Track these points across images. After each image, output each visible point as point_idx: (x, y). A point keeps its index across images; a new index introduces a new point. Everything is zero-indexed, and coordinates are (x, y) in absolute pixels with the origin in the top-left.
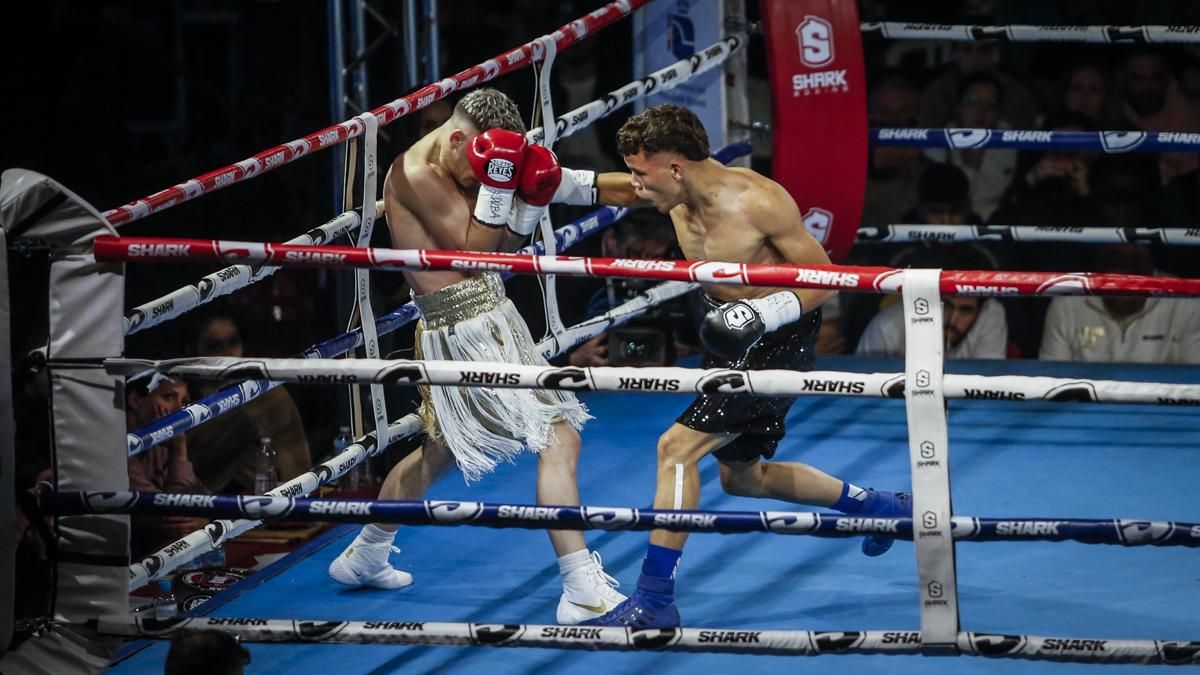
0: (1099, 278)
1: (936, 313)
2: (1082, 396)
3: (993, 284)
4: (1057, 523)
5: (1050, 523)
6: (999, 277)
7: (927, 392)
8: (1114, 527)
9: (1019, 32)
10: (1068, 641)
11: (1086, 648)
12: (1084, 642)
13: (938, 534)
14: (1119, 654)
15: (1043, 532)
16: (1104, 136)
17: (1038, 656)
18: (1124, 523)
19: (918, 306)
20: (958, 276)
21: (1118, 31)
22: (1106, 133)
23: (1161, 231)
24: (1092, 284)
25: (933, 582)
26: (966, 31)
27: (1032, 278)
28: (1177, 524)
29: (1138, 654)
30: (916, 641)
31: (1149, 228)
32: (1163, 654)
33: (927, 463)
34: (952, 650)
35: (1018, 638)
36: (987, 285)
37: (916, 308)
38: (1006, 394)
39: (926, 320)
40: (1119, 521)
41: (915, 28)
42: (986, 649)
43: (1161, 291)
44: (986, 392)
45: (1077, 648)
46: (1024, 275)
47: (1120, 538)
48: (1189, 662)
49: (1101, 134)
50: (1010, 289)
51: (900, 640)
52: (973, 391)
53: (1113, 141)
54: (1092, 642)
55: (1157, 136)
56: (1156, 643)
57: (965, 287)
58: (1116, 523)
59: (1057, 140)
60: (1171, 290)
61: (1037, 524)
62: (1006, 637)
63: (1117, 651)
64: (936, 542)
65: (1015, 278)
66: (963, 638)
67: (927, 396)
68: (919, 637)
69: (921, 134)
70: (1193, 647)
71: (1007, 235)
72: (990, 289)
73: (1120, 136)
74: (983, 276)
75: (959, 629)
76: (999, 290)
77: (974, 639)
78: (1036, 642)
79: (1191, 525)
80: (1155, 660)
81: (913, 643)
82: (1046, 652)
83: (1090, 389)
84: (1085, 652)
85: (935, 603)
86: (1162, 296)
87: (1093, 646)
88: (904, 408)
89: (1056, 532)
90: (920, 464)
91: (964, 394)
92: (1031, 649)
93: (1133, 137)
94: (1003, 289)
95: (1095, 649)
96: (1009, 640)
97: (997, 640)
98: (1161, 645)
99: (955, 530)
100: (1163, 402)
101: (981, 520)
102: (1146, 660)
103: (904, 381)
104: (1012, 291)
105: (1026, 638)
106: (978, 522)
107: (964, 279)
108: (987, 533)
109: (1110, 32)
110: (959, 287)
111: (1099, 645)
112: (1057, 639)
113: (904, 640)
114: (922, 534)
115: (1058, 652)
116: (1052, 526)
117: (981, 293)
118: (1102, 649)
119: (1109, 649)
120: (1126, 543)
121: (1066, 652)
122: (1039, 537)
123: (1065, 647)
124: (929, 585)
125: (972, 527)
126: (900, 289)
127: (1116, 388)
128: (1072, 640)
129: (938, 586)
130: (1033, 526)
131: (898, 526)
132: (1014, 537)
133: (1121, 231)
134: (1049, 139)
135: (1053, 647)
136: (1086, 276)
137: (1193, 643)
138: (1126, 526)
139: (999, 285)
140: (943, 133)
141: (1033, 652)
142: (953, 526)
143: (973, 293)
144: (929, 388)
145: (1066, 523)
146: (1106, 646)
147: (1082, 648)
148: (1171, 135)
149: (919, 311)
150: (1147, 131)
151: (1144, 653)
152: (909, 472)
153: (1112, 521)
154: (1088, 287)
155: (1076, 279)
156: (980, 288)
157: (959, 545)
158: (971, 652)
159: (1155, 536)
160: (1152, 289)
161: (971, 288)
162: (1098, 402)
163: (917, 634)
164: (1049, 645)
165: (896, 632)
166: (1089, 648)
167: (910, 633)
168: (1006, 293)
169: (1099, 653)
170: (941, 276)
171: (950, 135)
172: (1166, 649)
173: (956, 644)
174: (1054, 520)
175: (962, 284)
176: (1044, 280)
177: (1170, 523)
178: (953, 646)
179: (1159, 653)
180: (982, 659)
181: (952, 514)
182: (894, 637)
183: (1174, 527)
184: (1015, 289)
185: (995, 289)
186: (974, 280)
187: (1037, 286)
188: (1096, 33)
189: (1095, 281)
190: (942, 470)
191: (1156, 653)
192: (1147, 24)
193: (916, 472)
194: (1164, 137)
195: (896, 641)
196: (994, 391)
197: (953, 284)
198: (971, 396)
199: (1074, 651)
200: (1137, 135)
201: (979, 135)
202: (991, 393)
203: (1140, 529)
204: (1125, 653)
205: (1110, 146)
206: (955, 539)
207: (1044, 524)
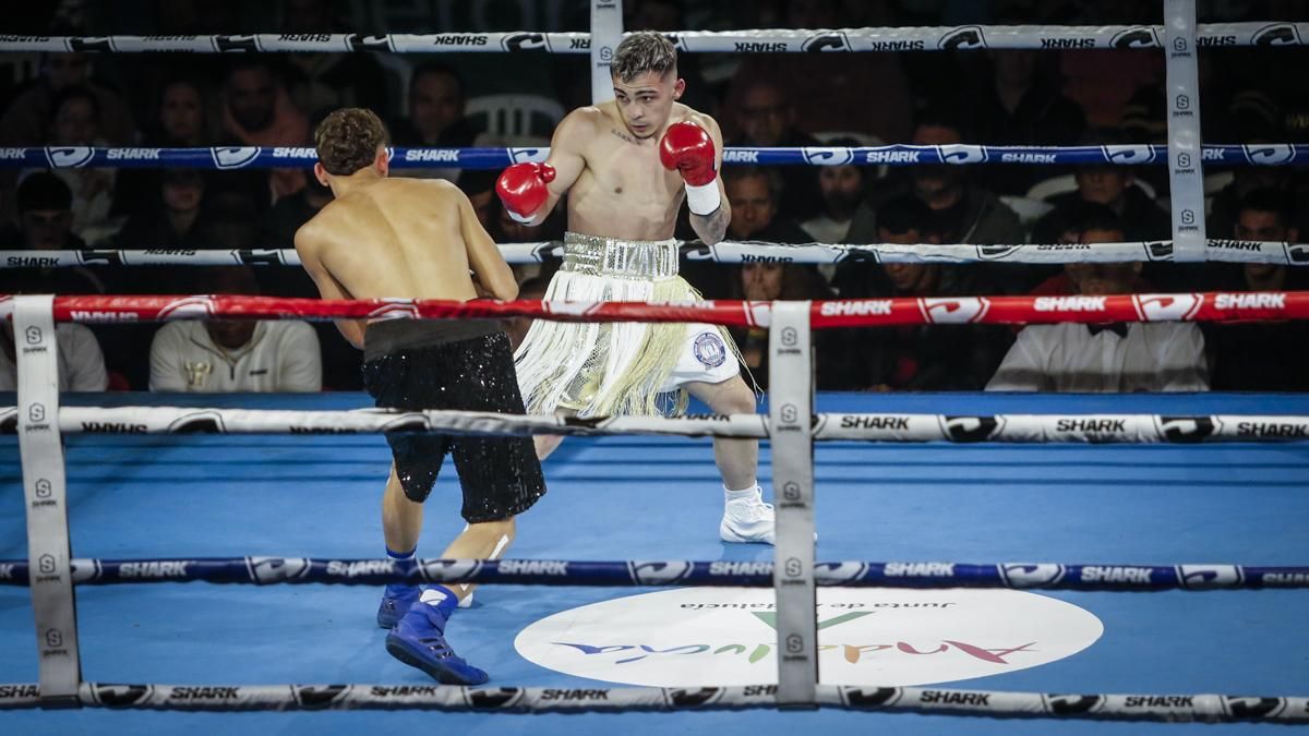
0: (224, 301)
1: (50, 342)
2: (208, 427)
3: (111, 310)
4: (184, 563)
5: (177, 564)
6: (117, 302)
7: (42, 427)
8: (245, 567)
9: (123, 43)
10: (197, 689)
11: (217, 696)
12: (215, 689)
13: (57, 578)
14: (253, 701)
15: (169, 573)
16: (216, 152)
17: (166, 706)
18: (256, 560)
19: (30, 334)
20: (72, 302)
21: (227, 40)
22: (218, 149)
23: (278, 251)
24: (217, 306)
25: (51, 630)
26: (65, 42)
27: (152, 303)
28: (313, 560)
29: (273, 700)
30: (34, 694)
31: (266, 249)
32: (299, 699)
33: (43, 503)
34: (74, 702)
35: (145, 688)
36: (104, 310)
37: (28, 337)
38: (127, 427)
39: (39, 350)
40: (250, 559)
41: (10, 40)
42: (110, 701)
43: (290, 314)
44: (105, 425)
45: (208, 696)
46: (143, 300)
47: (252, 577)
48: (326, 707)
49: (212, 149)
50: (129, 315)
51: (17, 694)
52: (91, 425)
53: (226, 157)
54: (224, 689)
55: (273, 152)
56: (292, 688)
57: (81, 314)
58: (247, 562)
59: (164, 157)
60: (301, 312)
61: (163, 564)
62: (131, 687)
63: (251, 697)
64: (53, 587)
65: (135, 303)
66: (85, 689)
67: (42, 431)
68: (37, 690)
69: (20, 153)
70: (333, 691)
71: (114, 259)
72: (107, 315)
73: (232, 151)
74: (99, 302)
75: (80, 680)
76: (118, 315)
77: (97, 690)
78: (164, 692)
79: (327, 561)
80: (291, 706)
81: (30, 696)
82: (175, 701)
83: (218, 420)
84: (217, 700)
85: (55, 652)
86: (291, 318)
87: (225, 694)
88: (17, 446)
89: (183, 573)
90: (36, 504)
91: (81, 427)
92: (158, 698)
93: (246, 153)
94: (122, 315)
95: (228, 696)
96: (134, 690)
97: (121, 690)
98: (297, 690)
99: (74, 574)
100: (296, 431)
101: (102, 562)
102: (281, 707)
103: (16, 415)
104: (131, 318)
105: (153, 688)
106: (99, 564)
107: (79, 305)
108: (109, 576)
109: (219, 41)
110: (73, 314)
111: (231, 692)
112: (186, 687)
113: (21, 693)
114: (40, 580)
115: (187, 701)
116: (179, 567)
117: (98, 319)
118: (235, 696)
119: (242, 696)
120: (259, 582)
121: (196, 701)
122: (166, 578)
123: (195, 695)
124: (47, 635)
125: (93, 570)
126: (10, 317)
127: (244, 417)
128: (202, 687)
129: (57, 634)
130: (159, 566)
131: (13, 571)
132: (139, 579)
133: (236, 252)
134: (157, 157)
135: (182, 696)
136: (210, 298)
137: (332, 687)
138: (259, 564)
139: (118, 311)
140: (43, 152)
141: (161, 702)
142: (73, 569)
143: (89, 320)
144: (44, 423)
145: (194, 563)
146: (238, 693)
147: (213, 696)
148: (287, 150)
149: (31, 340)
150: (261, 146)
151: (279, 699)
152: (23, 513)
153: (243, 559)
154: (212, 310)
155: (199, 303)
156: (97, 315)
157: (80, 589)
158: (94, 705)
159: (289, 574)
160: (281, 312)
161: (87, 314)
162: (227, 433)
163: (34, 687)
164: (178, 694)
165: (12, 685)
166: (221, 696)
167: (27, 686)
168: (125, 319)
169: (231, 700)
170: (55, 302)
171: (51, 154)
172: (303, 694)
173: (77, 696)
174: (181, 560)
175: (77, 310)
176: (166, 304)
177: (305, 560)
178: (73, 698)
179: (295, 699)
180: (105, 712)
181: (71, 557)
182: (10, 690)
183: (309, 563)
184: (135, 315)
185: (113, 315)
186: (91, 305)
187: (158, 310)
188: (205, 43)
189: (220, 304)
190: (59, 511)
191: (292, 699)
192: (259, 32)
193: (32, 513)
194: (280, 152)
195: (13, 695)
196: (114, 424)
197: (68, 310)
198: (89, 430)
199: (205, 700)
200: (251, 150)
201: (81, 153)
202: (111, 426)
203: (274, 566)
204: (260, 699)
205: (223, 163)
206: (75, 583)
207: (170, 564)
